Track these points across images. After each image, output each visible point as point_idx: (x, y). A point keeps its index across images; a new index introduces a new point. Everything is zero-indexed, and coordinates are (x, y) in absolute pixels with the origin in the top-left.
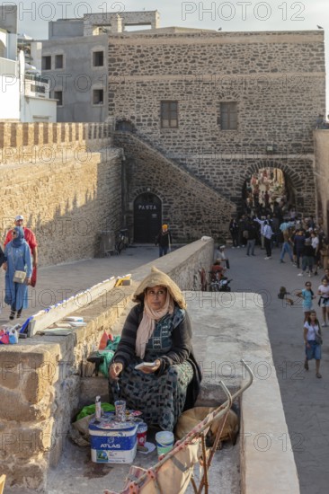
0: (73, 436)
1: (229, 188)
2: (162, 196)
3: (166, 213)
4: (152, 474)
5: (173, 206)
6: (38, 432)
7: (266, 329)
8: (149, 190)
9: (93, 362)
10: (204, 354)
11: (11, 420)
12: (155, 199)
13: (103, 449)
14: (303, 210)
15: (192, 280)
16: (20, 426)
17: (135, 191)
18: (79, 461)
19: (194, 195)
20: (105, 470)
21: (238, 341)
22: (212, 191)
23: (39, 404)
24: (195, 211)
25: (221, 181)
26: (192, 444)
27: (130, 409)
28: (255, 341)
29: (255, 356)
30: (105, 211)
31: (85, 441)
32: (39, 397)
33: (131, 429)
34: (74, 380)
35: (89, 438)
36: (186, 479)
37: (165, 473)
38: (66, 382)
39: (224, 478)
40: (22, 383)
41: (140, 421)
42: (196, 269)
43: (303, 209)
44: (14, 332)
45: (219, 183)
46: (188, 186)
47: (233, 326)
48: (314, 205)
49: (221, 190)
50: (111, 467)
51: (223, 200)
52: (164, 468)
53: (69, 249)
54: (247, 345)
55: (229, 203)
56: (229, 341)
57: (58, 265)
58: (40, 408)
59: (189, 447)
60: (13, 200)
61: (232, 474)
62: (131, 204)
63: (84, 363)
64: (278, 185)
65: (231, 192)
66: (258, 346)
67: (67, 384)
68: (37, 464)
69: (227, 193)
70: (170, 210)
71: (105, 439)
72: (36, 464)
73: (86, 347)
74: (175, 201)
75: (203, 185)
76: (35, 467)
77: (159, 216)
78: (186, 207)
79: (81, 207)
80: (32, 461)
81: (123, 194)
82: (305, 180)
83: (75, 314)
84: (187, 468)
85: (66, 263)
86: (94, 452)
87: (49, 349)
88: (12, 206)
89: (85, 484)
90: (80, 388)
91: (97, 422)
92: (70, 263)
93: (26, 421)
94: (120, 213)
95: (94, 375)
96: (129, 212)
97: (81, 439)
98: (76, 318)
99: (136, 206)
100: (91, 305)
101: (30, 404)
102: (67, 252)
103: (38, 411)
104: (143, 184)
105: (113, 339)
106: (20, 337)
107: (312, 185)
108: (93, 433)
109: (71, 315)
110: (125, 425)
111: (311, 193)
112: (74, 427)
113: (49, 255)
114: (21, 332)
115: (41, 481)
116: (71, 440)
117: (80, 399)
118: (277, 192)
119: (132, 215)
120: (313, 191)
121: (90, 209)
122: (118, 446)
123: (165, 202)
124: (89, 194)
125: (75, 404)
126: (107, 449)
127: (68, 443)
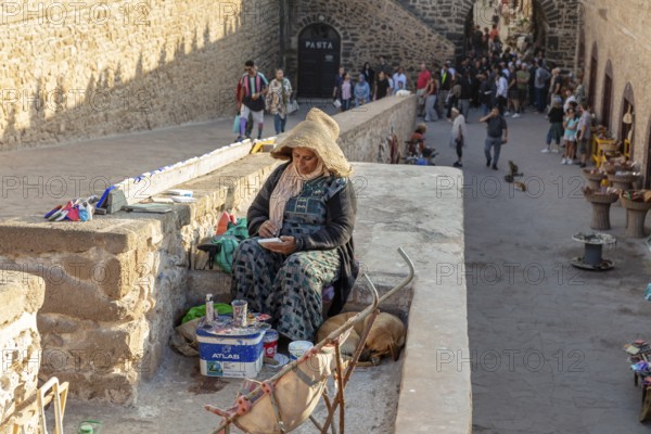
0: (176, 343)
1: (445, 19)
2: (342, 29)
3: (347, 55)
4: (268, 387)
5: (357, 44)
6: (123, 335)
7: (461, 216)
8: (322, 18)
9: (206, 251)
10: (366, 246)
11: (85, 319)
12: (331, 33)
13: (216, 359)
14: (555, 56)
15: (377, 151)
16: (98, 326)
17: (300, 20)
18: (183, 373)
19: (391, 29)
20: (217, 385)
21: (418, 230)
22: (418, 23)
23: (123, 299)
24: (391, 53)
25: (434, 8)
26: (323, 352)
27: (255, 311)
28: (442, 231)
29: (440, 250)
30: (254, 49)
31: (192, 350)
32: (123, 292)
33: (255, 336)
34: (177, 272)
35: (197, 346)
36: (315, 395)
37: (286, 387)
38: (165, 274)
39: (377, 399)
40: (99, 273)
41: (267, 327)
42: (384, 136)
43: (557, 54)
44: (85, 205)
45: (430, 11)
46: (382, 15)
47: (413, 210)
48: (574, 48)
49: (433, 22)
50: (226, 382)
51: (434, 37)
52: (284, 381)
53: (199, 103)
54: (429, 236)
55: (444, 42)
56: (406, 230)
57: (183, 125)
58: (125, 306)
59: (319, 356)
60: (111, 27)
61: (389, 395)
62: (294, 40)
63: (193, 252)
64: (522, 18)
65: (448, 25)
66: (446, 237)
67: (167, 278)
68: (124, 374)
69: (442, 26)
70: (353, 50)
71: (218, 348)
72: (122, 374)
73: (197, 231)
74: (361, 37)
75: (405, 13)
76: (122, 378)
77: (337, 58)
78: (378, 46)
79: (217, 42)
80: (117, 371)
81: (282, 23)
82: (564, 10)
83: (184, 186)
84: (316, 382)
85: (195, 123)
86: (204, 364)
87: (135, 230)
88: (109, 36)
89: (190, 401)
90: (187, 284)
91: (208, 327)
92: (200, 123)
93: (106, 320)
94: (277, 53)
95: (207, 268)
96: (291, 51)
97: (187, 347)
98: (182, 192)
99: (301, 43)
100: (210, 176)
101: (110, 300)
102: (196, 107)
103: (122, 309)
104: (313, 8)
105: (235, 221)
106: (96, 213)
107: (574, 17)
108: (201, 339)
109: (177, 187)
110: (245, 332)
111: (570, 31)
112: (177, 333)
113: (168, 110)
114: (98, 206)
115: (129, 395)
116: (173, 348)
117: (187, 297)
118: (520, 29)
119: (295, 56)
120: (574, 28)
121: (231, 46)
122: (236, 357)
123: (347, 38)
124: (228, 22)
125: (181, 304)
126: (221, 359)
127: (169, 351)
